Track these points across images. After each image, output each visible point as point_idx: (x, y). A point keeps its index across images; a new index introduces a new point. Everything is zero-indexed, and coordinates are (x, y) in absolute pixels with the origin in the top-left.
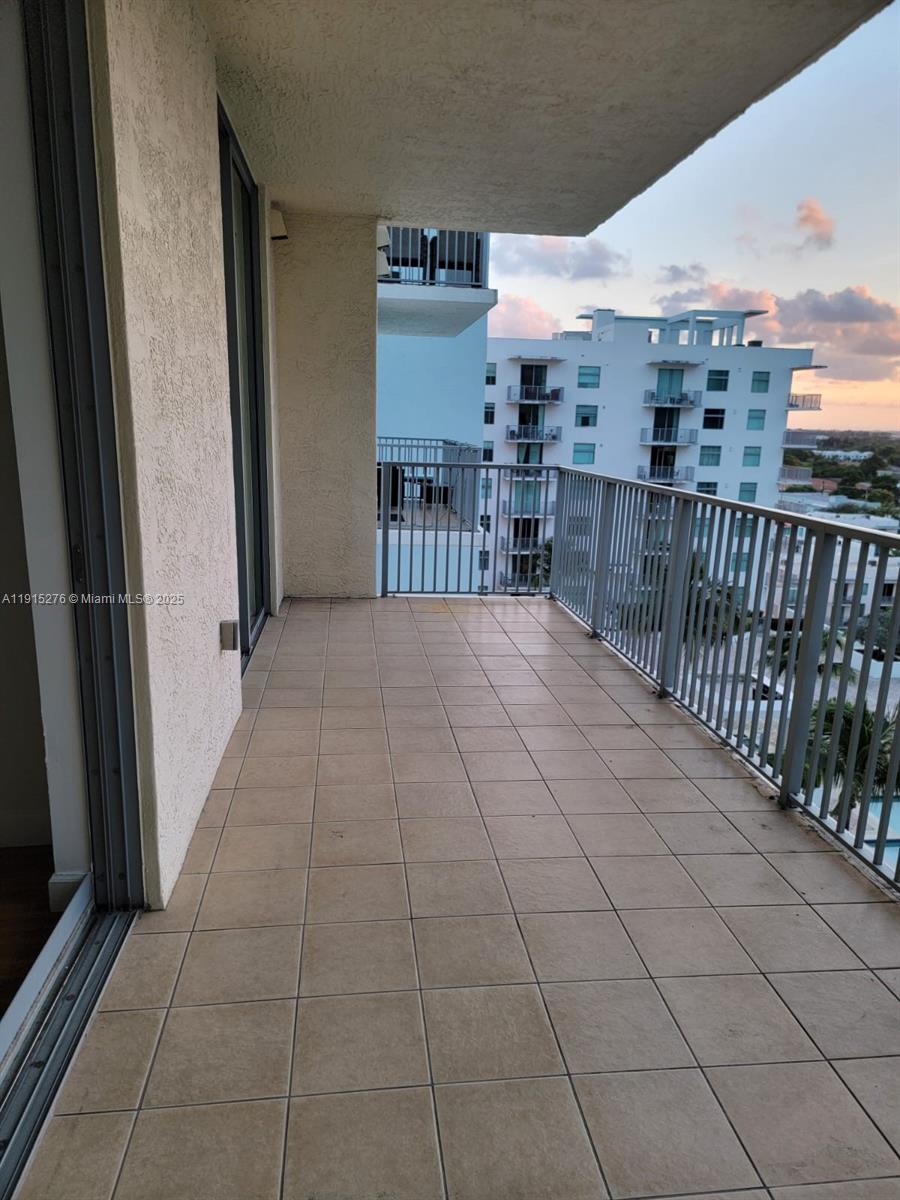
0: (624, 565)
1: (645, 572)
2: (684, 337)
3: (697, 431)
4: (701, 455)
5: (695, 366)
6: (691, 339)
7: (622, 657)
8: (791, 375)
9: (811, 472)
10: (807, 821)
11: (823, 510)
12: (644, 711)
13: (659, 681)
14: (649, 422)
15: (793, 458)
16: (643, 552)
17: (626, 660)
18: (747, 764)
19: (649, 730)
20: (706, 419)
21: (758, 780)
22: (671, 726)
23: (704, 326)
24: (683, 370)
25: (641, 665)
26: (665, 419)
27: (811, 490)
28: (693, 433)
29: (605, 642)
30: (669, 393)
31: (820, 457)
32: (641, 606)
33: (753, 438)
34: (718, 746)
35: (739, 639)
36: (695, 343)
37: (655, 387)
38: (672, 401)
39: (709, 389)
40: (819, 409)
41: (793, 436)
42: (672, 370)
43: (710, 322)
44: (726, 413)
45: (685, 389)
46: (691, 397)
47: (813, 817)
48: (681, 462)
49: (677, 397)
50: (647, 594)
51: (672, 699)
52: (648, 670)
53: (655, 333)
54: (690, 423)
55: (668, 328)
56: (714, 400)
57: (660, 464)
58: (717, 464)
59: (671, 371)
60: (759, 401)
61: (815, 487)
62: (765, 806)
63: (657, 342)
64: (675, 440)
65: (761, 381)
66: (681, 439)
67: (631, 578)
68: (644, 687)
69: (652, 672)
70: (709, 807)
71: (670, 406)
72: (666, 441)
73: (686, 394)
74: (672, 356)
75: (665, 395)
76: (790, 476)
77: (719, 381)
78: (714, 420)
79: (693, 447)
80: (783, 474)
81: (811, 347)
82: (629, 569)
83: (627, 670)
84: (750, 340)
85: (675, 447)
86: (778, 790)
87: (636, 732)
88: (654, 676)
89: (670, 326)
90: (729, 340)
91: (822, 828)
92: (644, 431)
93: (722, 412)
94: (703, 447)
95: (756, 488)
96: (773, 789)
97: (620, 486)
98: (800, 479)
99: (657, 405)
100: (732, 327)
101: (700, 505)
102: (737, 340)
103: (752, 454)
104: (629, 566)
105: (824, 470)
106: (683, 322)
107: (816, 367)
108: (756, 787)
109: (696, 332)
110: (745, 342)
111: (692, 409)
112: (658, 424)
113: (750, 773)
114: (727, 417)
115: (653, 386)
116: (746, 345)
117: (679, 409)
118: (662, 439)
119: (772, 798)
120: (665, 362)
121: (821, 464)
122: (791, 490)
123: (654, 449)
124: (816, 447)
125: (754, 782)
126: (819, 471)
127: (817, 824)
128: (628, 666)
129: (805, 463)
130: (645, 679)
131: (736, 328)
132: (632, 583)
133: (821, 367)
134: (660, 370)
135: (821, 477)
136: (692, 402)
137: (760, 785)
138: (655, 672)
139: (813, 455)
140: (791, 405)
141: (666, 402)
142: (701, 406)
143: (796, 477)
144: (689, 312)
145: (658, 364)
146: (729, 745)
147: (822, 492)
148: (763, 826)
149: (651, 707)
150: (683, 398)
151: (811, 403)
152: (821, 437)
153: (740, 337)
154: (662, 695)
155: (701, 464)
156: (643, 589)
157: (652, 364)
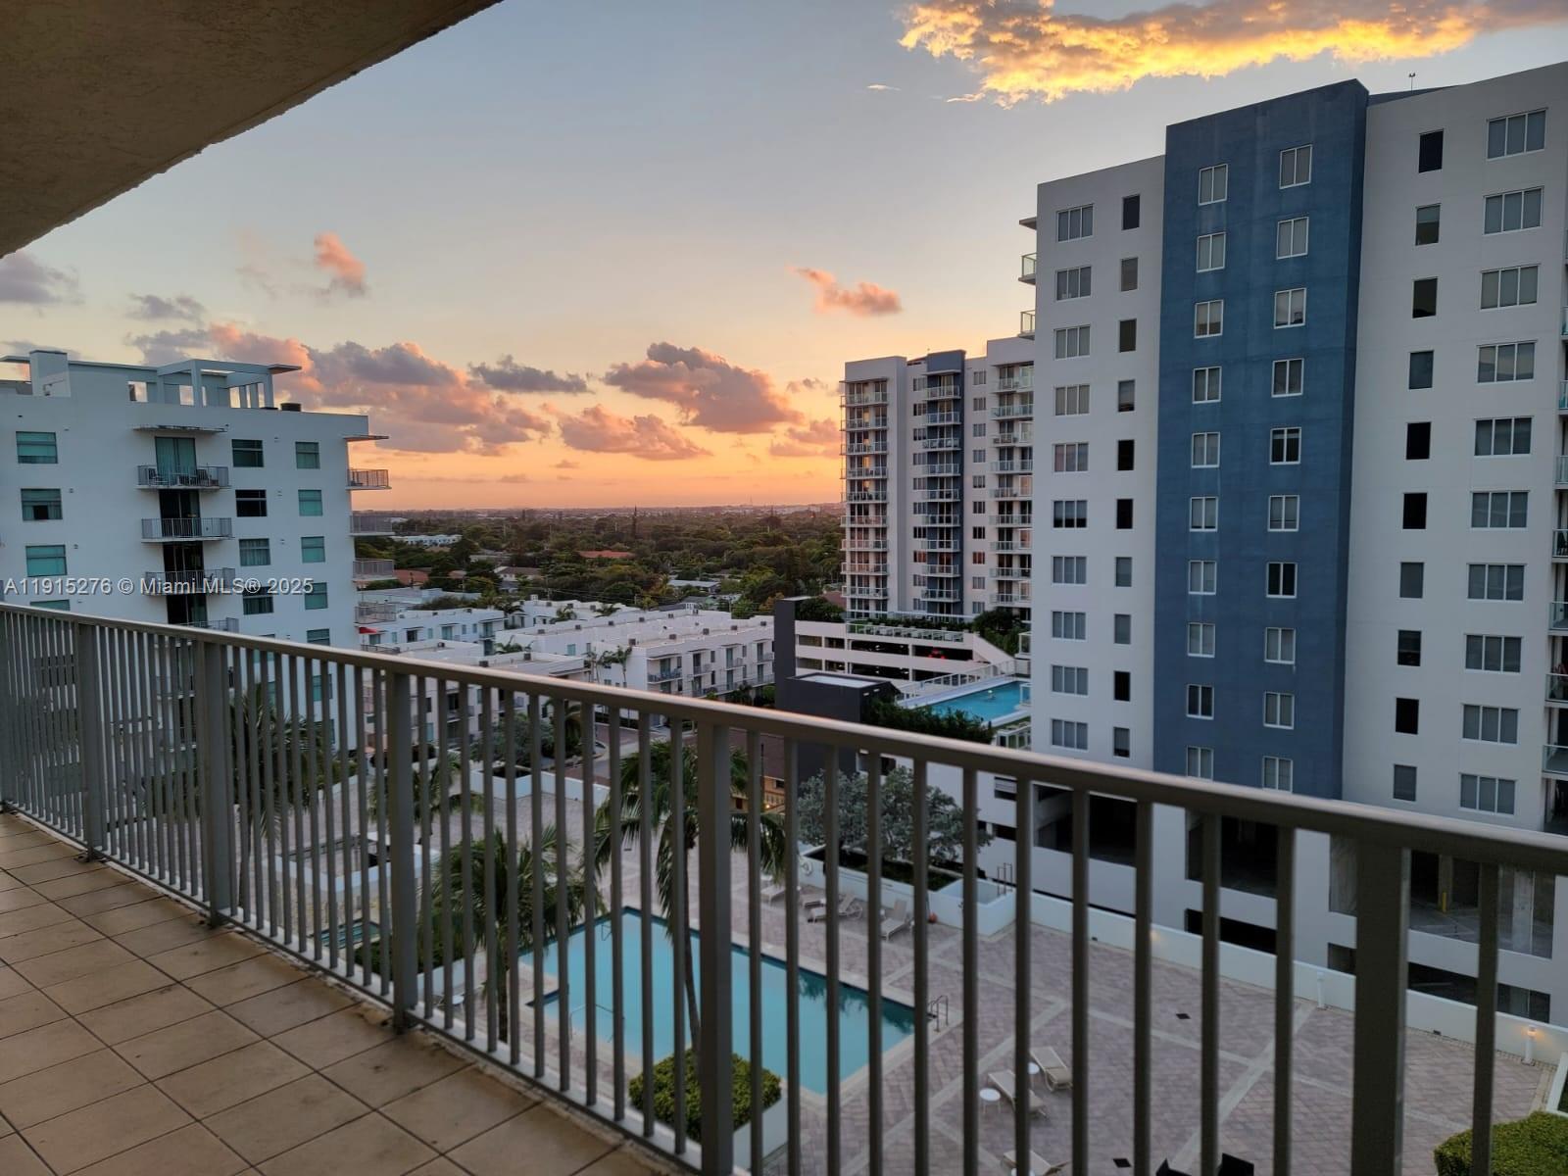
0: (144, 720)
1: (182, 723)
2: (186, 395)
3: (230, 519)
4: (241, 551)
5: (210, 434)
6: (198, 397)
7: (144, 880)
8: (346, 447)
9: (393, 564)
10: (432, 1039)
11: (416, 608)
12: (188, 959)
13: (208, 904)
14: (153, 511)
15: (367, 549)
16: (174, 694)
17: (151, 884)
18: (348, 987)
19: (198, 985)
20: (239, 504)
21: (365, 1005)
22: (233, 967)
23: (215, 381)
24: (194, 439)
25: (177, 886)
26: (177, 506)
27: (397, 585)
28: (224, 523)
29: (111, 864)
30: (178, 470)
31: (402, 544)
32: (184, 775)
33: (312, 526)
34: (304, 975)
35: (343, 787)
36: (205, 403)
37: (155, 463)
38: (184, 480)
39: (235, 465)
40: (388, 488)
41: (361, 520)
42: (177, 439)
43: (224, 377)
44: (268, 494)
45: (201, 464)
46: (212, 474)
47: (437, 1030)
48: (212, 562)
49: (191, 475)
50: (191, 753)
51: (230, 924)
52: (188, 892)
53: (141, 390)
54: (217, 510)
55: (160, 383)
56: (248, 478)
57: (180, 568)
58: (267, 562)
59: (175, 441)
60: (309, 479)
61: (402, 581)
62: (378, 1038)
63: (145, 400)
64: (199, 533)
65: (308, 453)
66: (208, 530)
67: (161, 736)
68: (184, 918)
69: (194, 892)
70: (298, 1070)
71: (183, 487)
72: (183, 536)
73: (204, 472)
74: (173, 420)
75: (171, 473)
76: (368, 571)
77: (249, 453)
78: (252, 504)
79: (227, 542)
80: (358, 570)
81: (365, 413)
82: (155, 724)
83: (154, 898)
84: (285, 401)
85: (201, 542)
86: (391, 1010)
87: (180, 995)
88: (199, 897)
89: (164, 379)
90: (255, 400)
91: (448, 1041)
92: (145, 524)
93: (262, 493)
94: (241, 541)
95: (326, 588)
96: (383, 1011)
97: (102, 630)
98: (381, 573)
99: (161, 487)
100: (256, 384)
101: (230, 649)
102: (266, 402)
103: (313, 547)
104: (154, 718)
105: (408, 559)
106: (183, 375)
107: (375, 438)
108: (362, 1016)
109: (204, 389)
110: (277, 403)
111: (216, 490)
112: (166, 513)
113: (353, 998)
114: (269, 499)
115: (151, 461)
116: (280, 408)
117: (196, 492)
118: (176, 534)
119: (384, 1023)
120: (161, 427)
121: (404, 552)
122: (372, 587)
123: (167, 548)
124: (393, 533)
125: (359, 1011)
126: (403, 560)
127: (443, 1038)
128: (155, 891)
129: (384, 553)
130: (187, 907)
131: (261, 386)
132: (164, 743)
133: (381, 438)
134: (156, 438)
135: (407, 569)
136: (214, 482)
137: (367, 1010)
138: (200, 890)
139: (392, 541)
140: (353, 484)
141: (175, 483)
142: (227, 486)
143: (375, 571)
144: (189, 361)
145: (151, 430)
146: (320, 968)
147: (411, 585)
148: (377, 1068)
149: (200, 947)
150: (201, 476)
151: (377, 480)
152: (398, 520)
153: (269, 397)
154: (215, 923)
155: (244, 563)
156: (183, 748)
157: (143, 431)
